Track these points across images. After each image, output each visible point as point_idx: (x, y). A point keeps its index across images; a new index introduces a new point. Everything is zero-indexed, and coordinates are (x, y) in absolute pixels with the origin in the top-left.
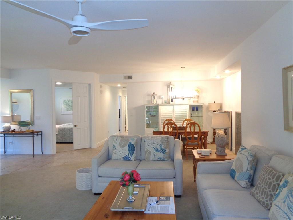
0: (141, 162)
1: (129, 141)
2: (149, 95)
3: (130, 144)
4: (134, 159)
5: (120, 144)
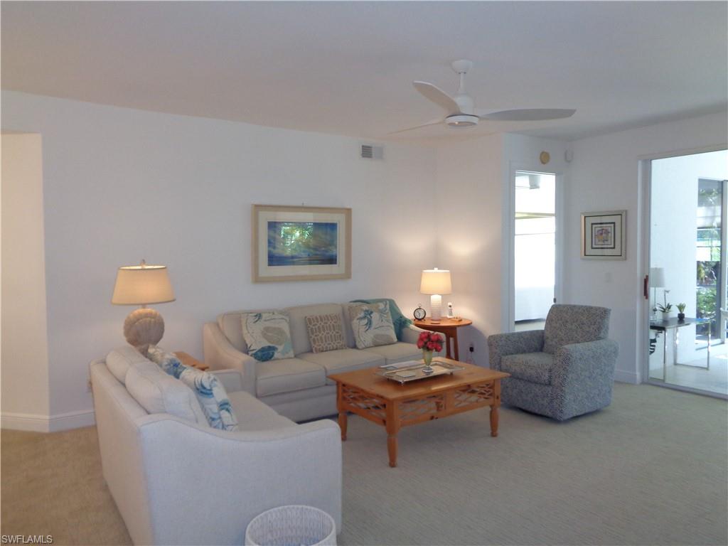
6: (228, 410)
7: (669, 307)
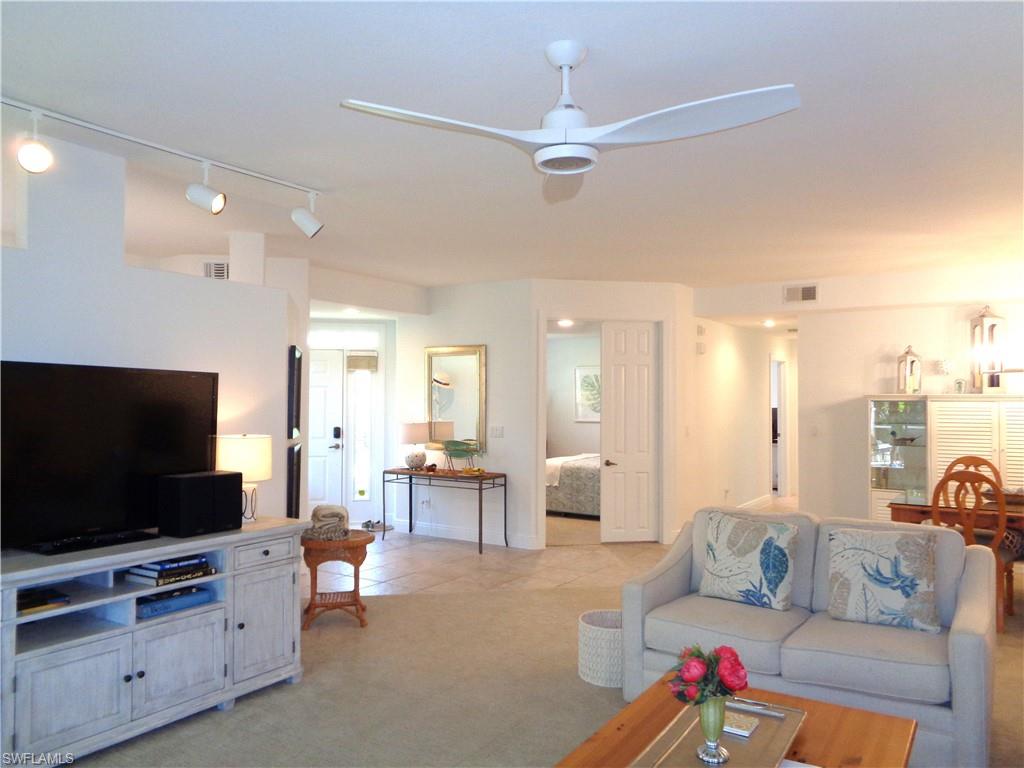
0: (815, 619)
1: (765, 534)
2: (887, 359)
3: (769, 544)
4: (782, 604)
5: (731, 544)
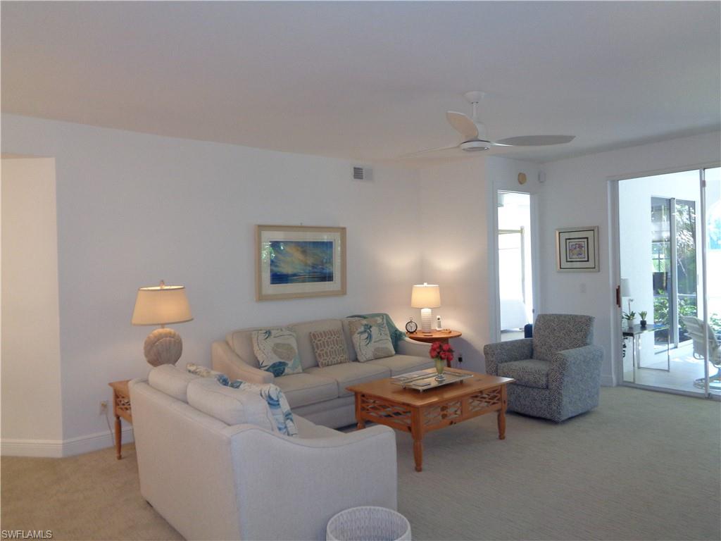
6: (291, 420)
7: (633, 314)
